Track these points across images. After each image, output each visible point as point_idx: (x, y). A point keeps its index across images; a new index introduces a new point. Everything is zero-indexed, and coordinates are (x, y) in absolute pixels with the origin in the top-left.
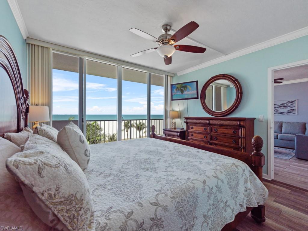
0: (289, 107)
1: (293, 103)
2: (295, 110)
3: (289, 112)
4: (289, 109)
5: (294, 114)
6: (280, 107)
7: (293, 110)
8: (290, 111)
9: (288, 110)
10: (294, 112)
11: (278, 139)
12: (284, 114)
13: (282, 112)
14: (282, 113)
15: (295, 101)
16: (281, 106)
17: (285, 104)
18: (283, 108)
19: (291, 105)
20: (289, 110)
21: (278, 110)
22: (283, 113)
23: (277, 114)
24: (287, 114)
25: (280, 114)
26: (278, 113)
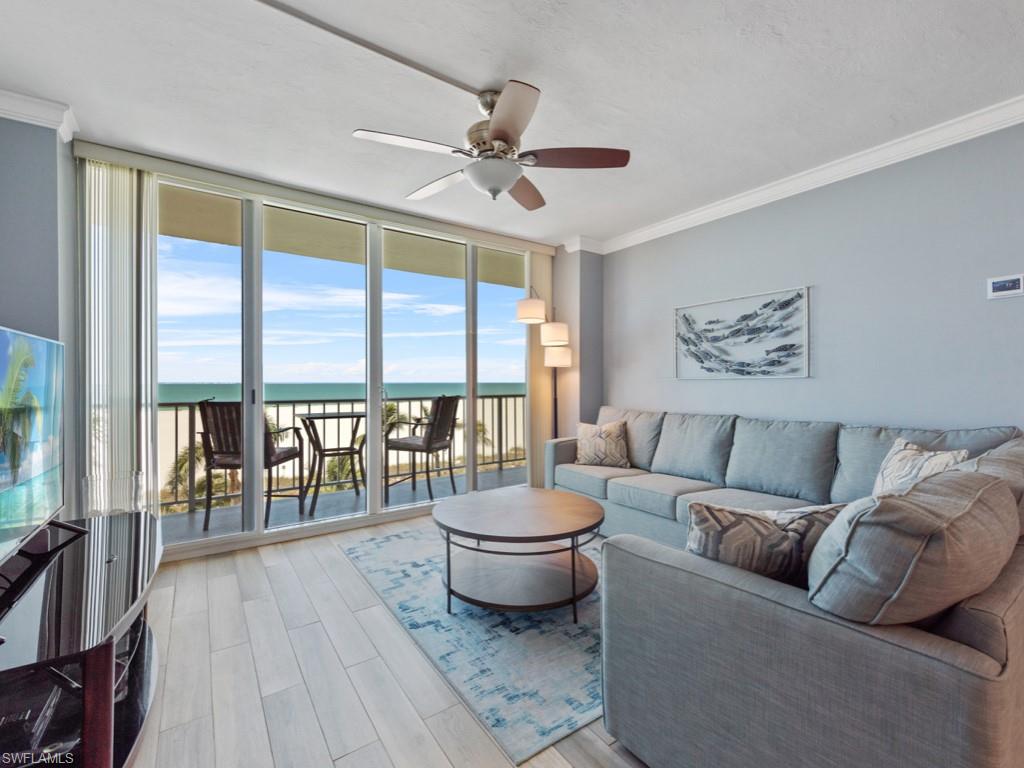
0: (773, 330)
1: (790, 309)
2: (800, 347)
3: (772, 363)
4: (773, 341)
5: (794, 371)
6: (736, 333)
7: (789, 350)
8: (774, 356)
9: (768, 352)
10: (793, 362)
11: (675, 520)
12: (749, 373)
13: (742, 364)
14: (743, 369)
15: (800, 296)
16: (739, 331)
17: (756, 315)
18: (746, 337)
19: (785, 318)
20: (774, 351)
21: (725, 352)
22: (748, 365)
23: (724, 375)
24: (764, 373)
25: (734, 371)
26: (727, 370)
